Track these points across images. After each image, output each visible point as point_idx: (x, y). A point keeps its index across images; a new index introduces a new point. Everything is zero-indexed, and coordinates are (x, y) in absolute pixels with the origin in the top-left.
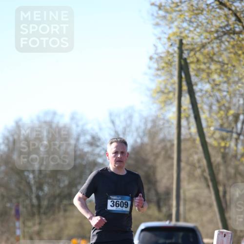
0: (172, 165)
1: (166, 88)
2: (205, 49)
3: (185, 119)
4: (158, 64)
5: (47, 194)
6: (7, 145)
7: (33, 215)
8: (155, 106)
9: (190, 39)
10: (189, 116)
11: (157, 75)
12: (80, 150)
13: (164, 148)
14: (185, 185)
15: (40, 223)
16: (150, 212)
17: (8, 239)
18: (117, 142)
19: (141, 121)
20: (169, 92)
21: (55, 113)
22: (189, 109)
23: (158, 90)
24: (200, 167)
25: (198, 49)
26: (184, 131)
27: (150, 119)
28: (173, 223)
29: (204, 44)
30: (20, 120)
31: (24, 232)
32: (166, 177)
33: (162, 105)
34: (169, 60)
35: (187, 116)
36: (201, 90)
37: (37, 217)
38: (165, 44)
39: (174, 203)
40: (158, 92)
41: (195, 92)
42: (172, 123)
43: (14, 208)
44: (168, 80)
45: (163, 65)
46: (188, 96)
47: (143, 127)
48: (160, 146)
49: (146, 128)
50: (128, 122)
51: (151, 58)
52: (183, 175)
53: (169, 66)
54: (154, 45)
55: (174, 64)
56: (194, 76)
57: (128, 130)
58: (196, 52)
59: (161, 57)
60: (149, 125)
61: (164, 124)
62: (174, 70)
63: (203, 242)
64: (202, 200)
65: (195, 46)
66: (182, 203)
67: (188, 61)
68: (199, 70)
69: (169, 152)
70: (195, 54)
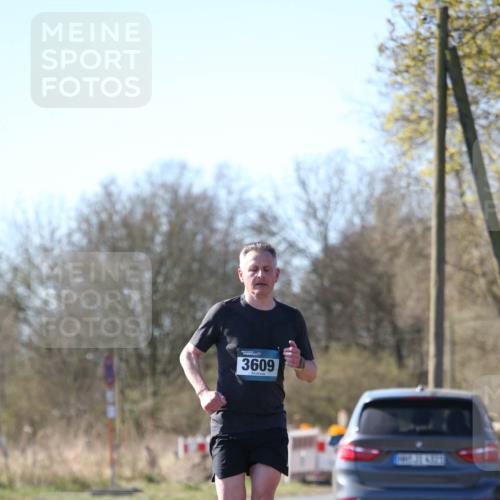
0: (427, 271)
1: (412, 109)
2: (495, 27)
3: (453, 174)
4: (396, 61)
5: (168, 334)
6: (87, 234)
7: (142, 376)
8: (391, 147)
9: (463, 7)
10: (462, 167)
11: (396, 82)
12: (235, 242)
13: (410, 236)
14: (452, 311)
15: (155, 394)
16: (381, 369)
17: (90, 426)
18: (256, 249)
19: (361, 179)
20: (421, 118)
21: (183, 167)
22: (460, 153)
23: (397, 115)
24: (484, 274)
25: (480, 27)
26: (451, 200)
27: (381, 175)
28: (430, 390)
29: (494, 17)
30: (113, 181)
31: (122, 411)
32: (415, 295)
33: (406, 147)
34: (420, 51)
35: (458, 168)
36: (487, 114)
37: (148, 381)
38: (412, 18)
39: (432, 349)
40: (397, 120)
41: (475, 117)
42: (427, 184)
43: (102, 362)
44: (417, 93)
45: (408, 62)
46: (459, 127)
47: (365, 193)
48: (400, 233)
49: (371, 195)
50: (335, 183)
51: (382, 49)
52: (450, 291)
53: (420, 64)
54: (389, 21)
55: (429, 59)
56: (471, 83)
57: (334, 198)
58: (476, 33)
59: (403, 45)
60: (379, 189)
61: (409, 185)
62: (429, 72)
63: (492, 428)
64: (490, 342)
65: (475, 21)
66: (447, 349)
67: (460, 53)
68: (481, 72)
69: (421, 244)
70: (474, 38)
